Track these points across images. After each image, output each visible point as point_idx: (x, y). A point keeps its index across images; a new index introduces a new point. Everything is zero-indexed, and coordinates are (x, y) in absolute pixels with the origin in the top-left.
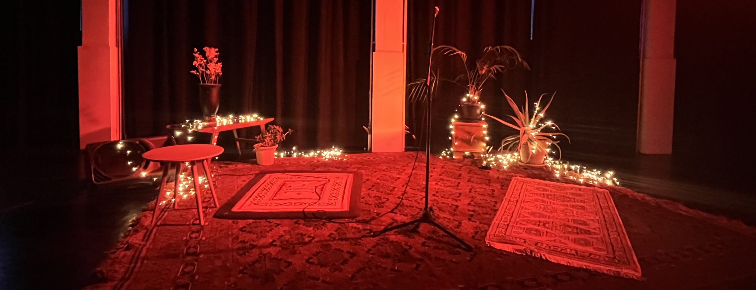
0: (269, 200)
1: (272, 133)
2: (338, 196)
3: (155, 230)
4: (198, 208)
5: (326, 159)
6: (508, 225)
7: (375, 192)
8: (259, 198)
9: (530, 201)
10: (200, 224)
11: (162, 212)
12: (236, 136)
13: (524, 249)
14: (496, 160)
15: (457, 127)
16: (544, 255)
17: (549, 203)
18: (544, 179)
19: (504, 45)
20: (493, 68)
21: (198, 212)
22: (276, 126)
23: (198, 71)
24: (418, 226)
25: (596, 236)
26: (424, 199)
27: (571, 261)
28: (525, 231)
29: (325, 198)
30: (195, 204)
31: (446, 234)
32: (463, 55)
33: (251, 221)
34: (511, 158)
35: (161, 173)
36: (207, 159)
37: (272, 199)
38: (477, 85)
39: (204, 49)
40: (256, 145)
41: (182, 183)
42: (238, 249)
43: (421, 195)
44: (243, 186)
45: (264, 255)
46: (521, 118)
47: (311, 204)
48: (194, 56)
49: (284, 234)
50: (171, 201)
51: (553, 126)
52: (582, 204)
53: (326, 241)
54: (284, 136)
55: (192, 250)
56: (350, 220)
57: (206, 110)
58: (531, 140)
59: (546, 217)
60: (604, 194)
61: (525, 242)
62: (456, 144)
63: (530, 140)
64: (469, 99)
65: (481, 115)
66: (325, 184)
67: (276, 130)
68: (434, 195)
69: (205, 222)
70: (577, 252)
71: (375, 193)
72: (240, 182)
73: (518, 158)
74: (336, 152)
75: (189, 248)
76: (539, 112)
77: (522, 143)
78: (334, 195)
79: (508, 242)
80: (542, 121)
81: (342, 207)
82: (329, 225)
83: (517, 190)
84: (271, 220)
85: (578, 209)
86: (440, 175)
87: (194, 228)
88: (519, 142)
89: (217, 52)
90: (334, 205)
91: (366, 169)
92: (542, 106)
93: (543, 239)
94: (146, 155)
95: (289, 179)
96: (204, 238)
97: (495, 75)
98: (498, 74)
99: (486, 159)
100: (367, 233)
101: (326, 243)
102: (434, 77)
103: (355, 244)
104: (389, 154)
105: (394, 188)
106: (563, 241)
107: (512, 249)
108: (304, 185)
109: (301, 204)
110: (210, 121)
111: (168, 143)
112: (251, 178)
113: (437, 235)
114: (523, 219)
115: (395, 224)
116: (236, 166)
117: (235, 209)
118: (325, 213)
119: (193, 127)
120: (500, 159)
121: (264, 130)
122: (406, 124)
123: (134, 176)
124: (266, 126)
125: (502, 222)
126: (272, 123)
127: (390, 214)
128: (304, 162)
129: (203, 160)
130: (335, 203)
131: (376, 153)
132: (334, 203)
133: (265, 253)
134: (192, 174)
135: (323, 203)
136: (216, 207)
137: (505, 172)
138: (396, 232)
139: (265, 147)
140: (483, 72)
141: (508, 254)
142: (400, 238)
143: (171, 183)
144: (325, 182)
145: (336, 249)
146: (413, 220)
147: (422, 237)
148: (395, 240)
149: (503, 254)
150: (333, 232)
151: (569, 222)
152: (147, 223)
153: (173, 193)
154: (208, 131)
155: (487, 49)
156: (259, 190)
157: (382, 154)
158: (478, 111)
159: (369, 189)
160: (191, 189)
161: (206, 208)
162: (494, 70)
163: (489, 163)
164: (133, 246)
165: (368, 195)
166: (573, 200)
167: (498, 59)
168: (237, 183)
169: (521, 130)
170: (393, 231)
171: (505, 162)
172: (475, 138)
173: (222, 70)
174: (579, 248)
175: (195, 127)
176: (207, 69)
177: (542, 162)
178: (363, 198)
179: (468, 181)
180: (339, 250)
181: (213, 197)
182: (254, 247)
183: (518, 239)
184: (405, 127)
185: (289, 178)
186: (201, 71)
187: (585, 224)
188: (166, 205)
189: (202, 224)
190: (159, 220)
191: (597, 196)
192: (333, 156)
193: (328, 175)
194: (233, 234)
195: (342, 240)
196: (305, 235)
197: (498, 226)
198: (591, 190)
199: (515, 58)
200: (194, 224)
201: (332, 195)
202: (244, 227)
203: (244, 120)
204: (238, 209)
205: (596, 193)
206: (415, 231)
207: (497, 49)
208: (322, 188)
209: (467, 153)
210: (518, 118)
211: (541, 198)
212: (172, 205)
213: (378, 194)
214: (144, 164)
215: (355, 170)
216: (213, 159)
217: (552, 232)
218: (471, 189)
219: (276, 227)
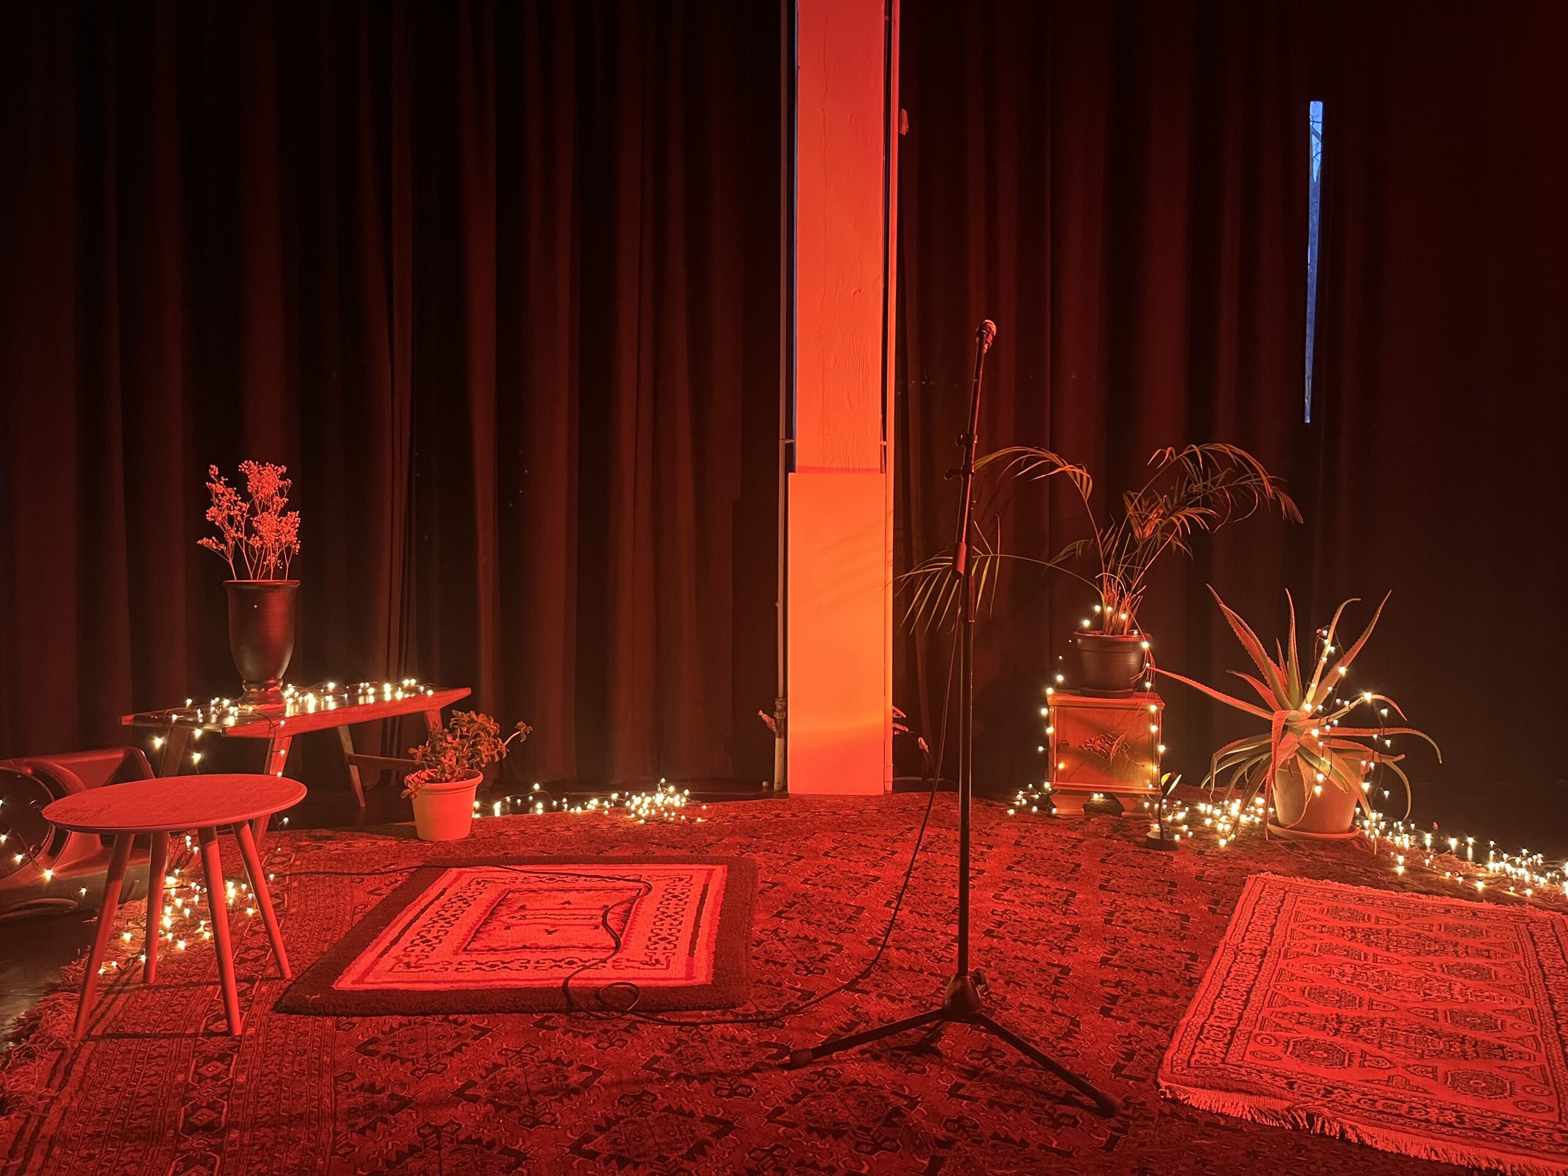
0: (456, 953)
1: (462, 737)
2: (677, 939)
3: (86, 1052)
4: (223, 982)
5: (639, 817)
6: (1233, 1031)
7: (796, 923)
8: (423, 946)
9: (1308, 950)
10: (229, 1033)
11: (107, 993)
12: (348, 748)
13: (1288, 1110)
14: (1194, 819)
15: (1062, 711)
16: (1353, 1128)
17: (1370, 958)
18: (1355, 882)
19: (1212, 442)
20: (1179, 519)
21: (224, 991)
22: (477, 715)
23: (222, 540)
24: (936, 1034)
25: (1521, 1064)
26: (956, 947)
27: (1439, 1146)
28: (1290, 1049)
29: (636, 945)
30: (213, 968)
31: (1028, 1060)
32: (1082, 476)
33: (395, 1021)
34: (1242, 811)
35: (103, 871)
36: (251, 822)
37: (465, 949)
38: (1129, 574)
39: (243, 467)
40: (413, 776)
41: (169, 902)
42: (352, 1112)
43: (946, 934)
44: (370, 908)
45: (437, 1130)
46: (1273, 681)
47: (588, 964)
48: (208, 493)
49: (501, 1061)
50: (136, 960)
51: (1384, 705)
52: (1481, 961)
53: (637, 1082)
54: (503, 746)
55: (204, 1116)
56: (717, 1015)
57: (249, 666)
58: (1311, 754)
59: (1360, 1005)
60: (1553, 926)
61: (1291, 1085)
62: (1061, 766)
63: (1306, 752)
64: (1099, 621)
65: (1141, 670)
66: (634, 899)
67: (476, 726)
68: (989, 933)
69: (246, 1025)
70: (1460, 1119)
71: (794, 927)
72: (360, 895)
73: (1266, 813)
74: (672, 796)
75: (196, 1108)
76: (1333, 660)
77: (1279, 763)
78: (663, 934)
79: (1235, 1085)
80: (1346, 689)
81: (689, 975)
82: (647, 1031)
83: (1264, 915)
84: (461, 1018)
85: (1469, 977)
86: (1009, 868)
87: (212, 1046)
88: (1269, 760)
89: (283, 477)
90: (664, 967)
91: (768, 850)
92: (1344, 640)
93: (1352, 1075)
94: (53, 811)
95: (518, 885)
96: (242, 1079)
97: (1186, 538)
98: (1196, 537)
99: (1159, 816)
100: (770, 1057)
101: (636, 1090)
102: (985, 551)
103: (733, 1093)
104: (843, 802)
105: (860, 910)
106: (1416, 1080)
107: (1247, 1109)
108: (569, 903)
109: (557, 964)
110: (262, 700)
111: (128, 772)
112: (397, 881)
113: (999, 1062)
114: (1284, 1010)
115: (862, 1028)
116: (350, 845)
117: (345, 983)
118: (634, 992)
119: (207, 720)
120: (1206, 816)
121: (440, 726)
122: (893, 704)
123: (20, 880)
124: (446, 713)
125: (1211, 1021)
126: (463, 705)
127: (843, 995)
128: (568, 829)
129: (239, 825)
130: (669, 962)
131: (801, 799)
132: (663, 959)
133: (441, 1122)
134: (204, 876)
135: (628, 960)
136: (282, 978)
137: (1224, 856)
138: (863, 1052)
139: (440, 781)
140: (1148, 532)
141: (1234, 1126)
142: (880, 1073)
143: (138, 903)
144: (634, 893)
145: (668, 1109)
146: (920, 1012)
147: (951, 1068)
148: (862, 1078)
149: (1216, 1125)
150: (660, 1053)
151: (1436, 1019)
152: (60, 1028)
153: (143, 934)
154: (259, 731)
155: (1162, 454)
156: (423, 920)
157: (821, 799)
158: (1133, 660)
159: (779, 914)
160: (203, 923)
161: (250, 980)
162: (1183, 524)
163: (1169, 829)
164: (18, 1100)
165: (775, 932)
166: (1450, 949)
167: (1198, 487)
168: (352, 898)
169: (1276, 718)
170: (857, 1048)
171: (1223, 826)
172: (1124, 746)
173: (298, 535)
174: (1468, 1102)
175: (214, 719)
176: (250, 531)
177: (1348, 824)
178: (759, 943)
179: (1102, 887)
180: (680, 1111)
181: (273, 946)
182: (404, 1104)
183: (1267, 1077)
184: (894, 711)
185: (520, 880)
186: (234, 539)
187: (1489, 1025)
188: (121, 972)
189: (238, 1031)
190: (97, 1021)
191: (1532, 935)
192: (662, 809)
193: (645, 871)
194: (334, 1064)
195: (689, 1079)
196: (571, 1063)
197: (1201, 1033)
198: (1511, 914)
199: (1251, 483)
200: (210, 1034)
201: (657, 935)
202: (374, 1041)
203: (374, 694)
204: (353, 983)
205: (1528, 925)
206: (925, 1049)
207: (1193, 456)
208: (628, 912)
209: (1097, 797)
210: (1264, 682)
211: (1344, 942)
212: (141, 971)
213: (809, 931)
214: (47, 843)
215: (734, 853)
216: (274, 823)
217: (1381, 1053)
218: (1111, 914)
219: (475, 1038)
